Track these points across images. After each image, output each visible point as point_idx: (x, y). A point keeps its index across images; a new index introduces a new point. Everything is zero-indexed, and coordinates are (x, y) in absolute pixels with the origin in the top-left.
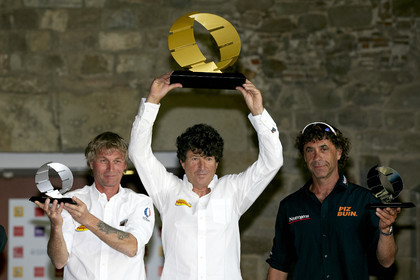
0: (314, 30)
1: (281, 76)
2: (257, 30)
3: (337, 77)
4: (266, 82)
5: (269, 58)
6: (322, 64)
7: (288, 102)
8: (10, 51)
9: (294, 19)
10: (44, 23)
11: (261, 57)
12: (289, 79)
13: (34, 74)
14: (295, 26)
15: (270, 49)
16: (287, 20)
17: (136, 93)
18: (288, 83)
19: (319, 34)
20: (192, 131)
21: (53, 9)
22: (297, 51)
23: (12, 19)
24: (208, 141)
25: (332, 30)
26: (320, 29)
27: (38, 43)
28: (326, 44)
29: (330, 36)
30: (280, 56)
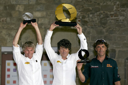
0: (97, 12)
1: (87, 25)
2: (80, 12)
3: (103, 26)
5: (83, 20)
6: (99, 22)
7: (89, 33)
8: (7, 17)
9: (91, 8)
10: (17, 9)
11: (81, 19)
12: (89, 26)
13: (14, 24)
14: (91, 11)
15: (84, 17)
16: (89, 9)
17: (44, 30)
18: (89, 27)
19: (98, 13)
20: (62, 41)
21: (19, 5)
22: (92, 18)
23: (7, 7)
24: (66, 44)
25: (102, 12)
27: (15, 14)
28: (100, 16)
29: (101, 14)
30: (87, 19)
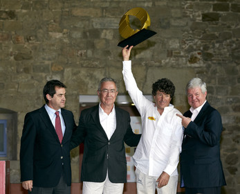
0: (226, 39)
1: (211, 60)
2: (200, 39)
3: (236, 61)
4: (204, 63)
5: (205, 51)
6: (230, 55)
7: (214, 72)
8: (87, 48)
9: (217, 34)
10: (102, 35)
11: (202, 51)
12: (215, 61)
13: (98, 59)
14: (217, 37)
15: (206, 48)
16: (214, 35)
17: (145, 67)
18: (214, 63)
19: (228, 41)
21: (107, 29)
22: (218, 49)
23: (88, 34)
25: (234, 39)
26: (228, 39)
27: (100, 45)
28: (231, 45)
29: (234, 42)
30: (210, 51)
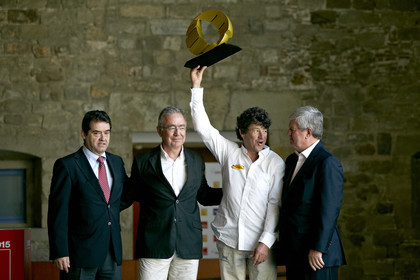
0: (346, 49)
1: (325, 80)
2: (308, 49)
3: (362, 80)
4: (315, 84)
5: (316, 68)
6: (352, 72)
7: (329, 97)
8: (143, 64)
9: (332, 41)
10: (165, 45)
11: (311, 67)
12: (329, 82)
13: (159, 79)
14: (333, 47)
15: (316, 62)
16: (328, 42)
17: (227, 91)
19: (349, 52)
21: (171, 36)
22: (335, 63)
23: (144, 43)
25: (358, 49)
26: (350, 48)
27: (162, 58)
28: (354, 58)
29: (357, 53)
30: (323, 66)
